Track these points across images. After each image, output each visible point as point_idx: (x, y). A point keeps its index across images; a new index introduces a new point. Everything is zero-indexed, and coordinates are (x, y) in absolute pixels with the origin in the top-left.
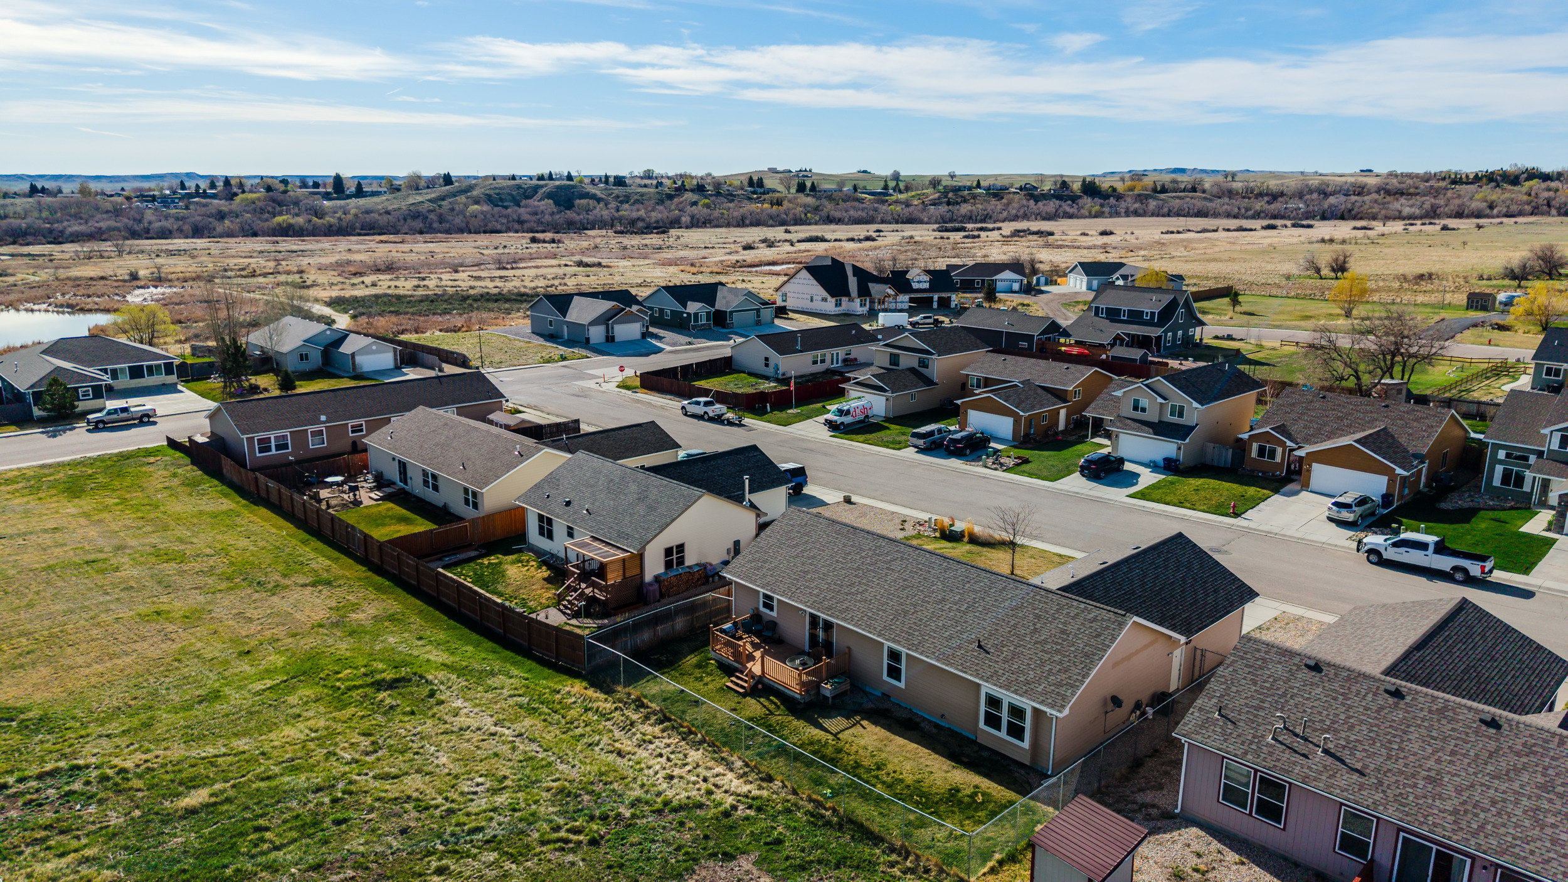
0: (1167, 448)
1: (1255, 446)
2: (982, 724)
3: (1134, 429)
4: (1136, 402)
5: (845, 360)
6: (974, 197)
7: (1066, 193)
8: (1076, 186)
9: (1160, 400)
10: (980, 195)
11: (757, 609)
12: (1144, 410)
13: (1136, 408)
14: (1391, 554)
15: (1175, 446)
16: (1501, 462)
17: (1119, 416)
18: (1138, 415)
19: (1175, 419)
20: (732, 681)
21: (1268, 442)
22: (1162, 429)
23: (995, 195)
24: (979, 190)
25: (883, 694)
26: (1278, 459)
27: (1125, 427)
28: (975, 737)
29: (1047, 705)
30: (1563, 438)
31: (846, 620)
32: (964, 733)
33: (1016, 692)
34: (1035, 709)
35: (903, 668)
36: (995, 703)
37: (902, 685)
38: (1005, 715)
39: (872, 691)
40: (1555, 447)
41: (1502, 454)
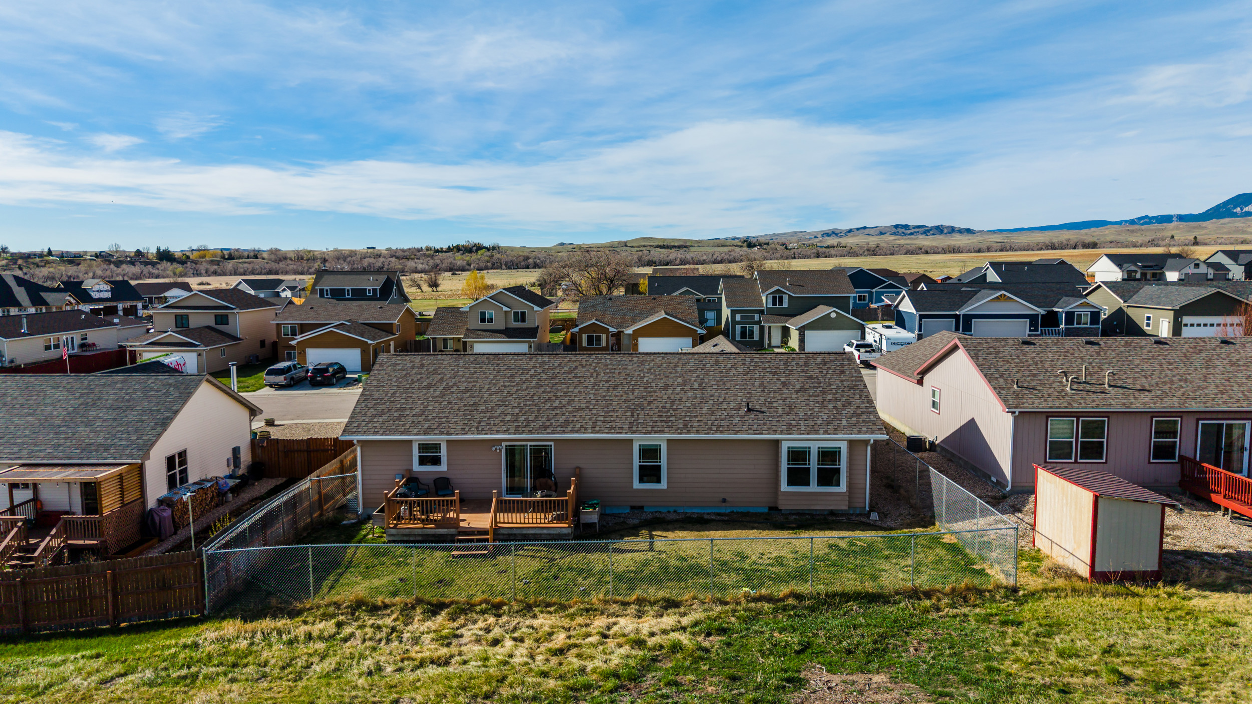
1: (584, 337)
2: (784, 487)
3: (488, 337)
4: (483, 314)
6: (48, 262)
7: (144, 259)
8: (152, 255)
9: (505, 309)
10: (53, 262)
11: (410, 471)
12: (491, 320)
13: (483, 320)
15: (526, 346)
16: (739, 323)
17: (468, 330)
18: (487, 325)
19: (520, 325)
20: (458, 548)
21: (594, 332)
22: (511, 333)
24: (51, 258)
25: (633, 508)
26: (604, 344)
27: (479, 336)
28: (771, 508)
29: (866, 432)
30: (774, 298)
31: (578, 431)
32: (752, 510)
33: (826, 432)
34: (851, 443)
35: (664, 462)
36: (799, 455)
37: (663, 485)
38: (814, 465)
39: (616, 511)
40: (770, 306)
41: (738, 317)
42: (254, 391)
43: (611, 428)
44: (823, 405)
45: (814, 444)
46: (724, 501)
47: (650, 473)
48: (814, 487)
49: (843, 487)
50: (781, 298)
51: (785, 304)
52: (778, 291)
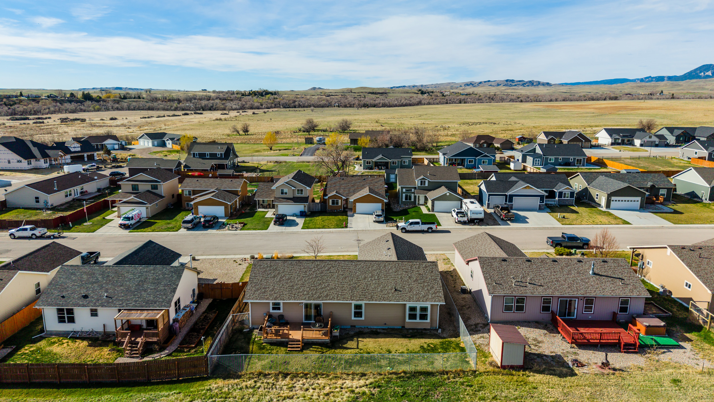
0: (300, 207)
1: (331, 201)
2: (407, 320)
3: (285, 202)
4: (282, 190)
5: (81, 193)
6: (21, 101)
7: (74, 99)
8: (80, 96)
9: (293, 188)
10: (24, 100)
12: (286, 193)
13: (282, 193)
14: (409, 228)
15: (303, 206)
16: (404, 193)
17: (275, 197)
18: (284, 196)
19: (300, 195)
20: (290, 347)
21: (335, 198)
22: (296, 200)
23: (34, 100)
24: (22, 98)
25: (351, 326)
26: (340, 204)
27: (281, 202)
28: (402, 327)
29: (437, 301)
30: (421, 182)
31: (331, 299)
32: (395, 327)
33: (423, 301)
34: (432, 305)
35: (363, 310)
36: (413, 309)
37: (363, 318)
38: (418, 312)
39: (345, 327)
40: (419, 185)
41: (404, 190)
42: (177, 231)
43: (344, 298)
44: (423, 289)
45: (419, 305)
46: (385, 324)
47: (358, 314)
48: (418, 320)
49: (429, 320)
50: (425, 182)
51: (427, 185)
52: (423, 179)
